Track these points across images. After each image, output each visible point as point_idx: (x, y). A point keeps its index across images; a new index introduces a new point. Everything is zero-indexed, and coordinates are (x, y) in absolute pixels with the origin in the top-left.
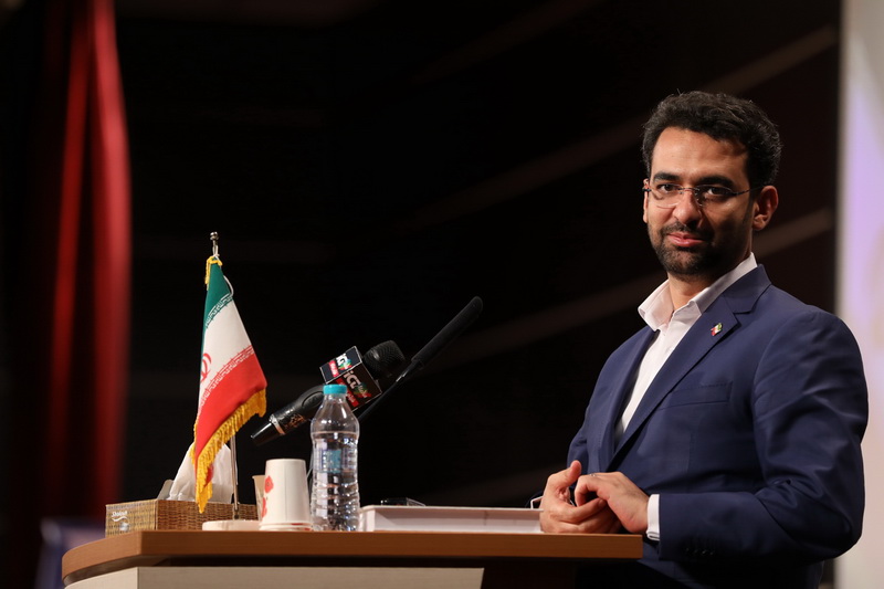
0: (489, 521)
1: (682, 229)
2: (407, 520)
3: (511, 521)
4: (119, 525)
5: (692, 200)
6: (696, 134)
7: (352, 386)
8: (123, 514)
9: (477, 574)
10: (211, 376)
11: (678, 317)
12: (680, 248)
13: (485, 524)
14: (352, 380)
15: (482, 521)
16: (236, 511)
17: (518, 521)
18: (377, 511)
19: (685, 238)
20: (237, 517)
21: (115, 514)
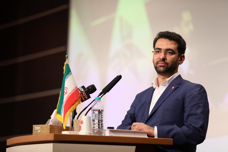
0: (135, 134)
1: (161, 61)
2: (116, 133)
3: (140, 134)
4: (37, 131)
5: (164, 54)
6: (166, 39)
7: (84, 96)
8: (39, 128)
9: (134, 148)
10: (68, 93)
11: (162, 85)
12: (161, 66)
13: (134, 135)
14: (84, 94)
15: (134, 134)
16: (71, 129)
17: (142, 134)
18: (110, 130)
19: (162, 63)
20: (71, 130)
21: (36, 128)
